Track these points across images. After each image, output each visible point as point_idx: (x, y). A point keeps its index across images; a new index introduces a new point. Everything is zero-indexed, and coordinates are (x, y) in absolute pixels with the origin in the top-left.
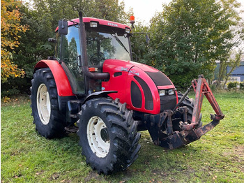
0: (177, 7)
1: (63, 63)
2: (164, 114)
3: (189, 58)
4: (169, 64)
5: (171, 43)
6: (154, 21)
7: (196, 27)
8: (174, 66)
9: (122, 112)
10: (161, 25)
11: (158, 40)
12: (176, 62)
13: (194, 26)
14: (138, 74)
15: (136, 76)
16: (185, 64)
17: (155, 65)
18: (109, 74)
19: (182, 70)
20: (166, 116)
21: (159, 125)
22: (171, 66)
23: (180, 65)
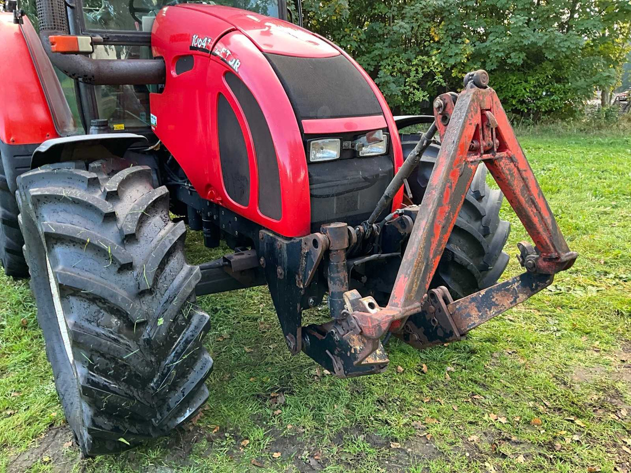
2: (315, 243)
8: (496, 44)
14: (236, 66)
15: (228, 73)
16: (533, 39)
17: (440, 39)
18: (164, 61)
19: (522, 57)
20: (319, 251)
21: (300, 282)
22: (488, 43)
23: (516, 42)
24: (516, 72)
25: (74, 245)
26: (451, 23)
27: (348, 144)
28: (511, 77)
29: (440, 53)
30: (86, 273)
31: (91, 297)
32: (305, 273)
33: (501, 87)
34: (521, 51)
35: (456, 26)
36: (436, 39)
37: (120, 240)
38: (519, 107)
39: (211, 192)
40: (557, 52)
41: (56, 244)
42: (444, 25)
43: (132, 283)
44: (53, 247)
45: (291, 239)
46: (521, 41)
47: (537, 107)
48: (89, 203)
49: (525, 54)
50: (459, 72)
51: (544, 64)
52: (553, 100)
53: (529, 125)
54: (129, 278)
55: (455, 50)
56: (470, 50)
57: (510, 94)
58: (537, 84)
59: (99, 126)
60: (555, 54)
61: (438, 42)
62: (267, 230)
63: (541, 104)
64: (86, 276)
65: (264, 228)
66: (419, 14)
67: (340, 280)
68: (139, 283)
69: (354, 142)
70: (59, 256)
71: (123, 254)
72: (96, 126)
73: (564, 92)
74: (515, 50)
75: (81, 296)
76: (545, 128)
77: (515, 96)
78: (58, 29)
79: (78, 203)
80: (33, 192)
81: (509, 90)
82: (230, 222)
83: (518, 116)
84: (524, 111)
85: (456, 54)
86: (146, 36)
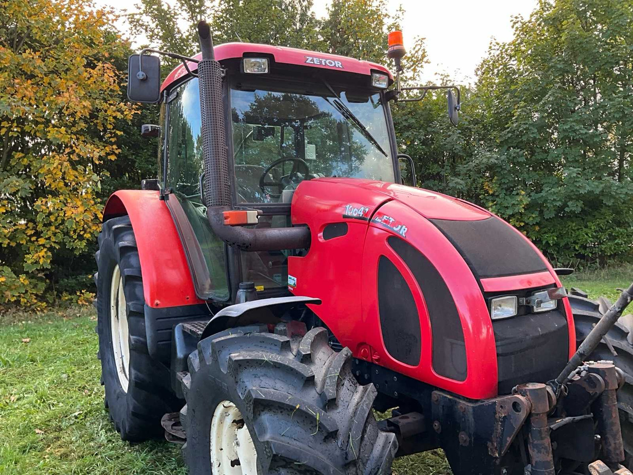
0: (555, 22)
1: (172, 198)
2: (516, 406)
3: (599, 169)
4: (539, 188)
5: (541, 127)
6: (486, 68)
7: (617, 78)
8: (552, 194)
9: (322, 395)
10: (509, 77)
11: (501, 121)
12: (559, 182)
13: (610, 74)
14: (402, 231)
15: (394, 239)
16: (588, 188)
17: (494, 192)
18: (309, 228)
19: (579, 205)
20: (523, 415)
21: (494, 450)
22: (543, 194)
23: (572, 191)
24: (574, 219)
25: (281, 412)
26: (504, 178)
27: (523, 301)
28: (570, 223)
29: (496, 204)
30: (295, 442)
31: (303, 469)
32: (501, 440)
33: (560, 233)
34: (577, 200)
35: (509, 180)
36: (491, 192)
37: (322, 406)
38: (583, 252)
39: (365, 351)
40: (614, 198)
41: (263, 411)
42: (498, 180)
43: (338, 453)
44: (259, 415)
45: (477, 401)
46: (577, 191)
47: (601, 251)
48: (291, 368)
49: (582, 202)
50: (517, 222)
51: (603, 210)
52: (617, 244)
53: (596, 269)
54: (334, 447)
55: (510, 201)
56: (527, 200)
57: (572, 240)
58: (598, 229)
59: (246, 289)
60: (612, 201)
61: (493, 195)
62: (442, 390)
63: (605, 248)
64: (295, 445)
65: (437, 389)
66: (471, 171)
67: (545, 448)
68: (346, 453)
69: (529, 298)
70: (267, 424)
71: (330, 420)
72: (243, 289)
73: (627, 235)
74: (571, 199)
75: (292, 468)
76: (613, 271)
77: (577, 241)
78: (224, 205)
79: (279, 368)
80: (235, 357)
81: (569, 236)
82: (386, 382)
83: (582, 261)
84: (588, 255)
85: (513, 204)
86: (286, 206)
